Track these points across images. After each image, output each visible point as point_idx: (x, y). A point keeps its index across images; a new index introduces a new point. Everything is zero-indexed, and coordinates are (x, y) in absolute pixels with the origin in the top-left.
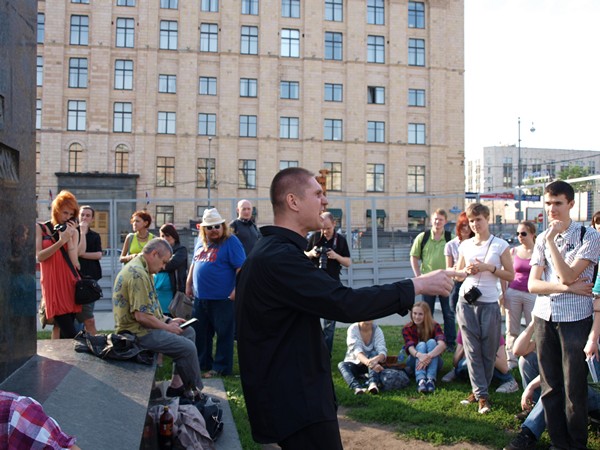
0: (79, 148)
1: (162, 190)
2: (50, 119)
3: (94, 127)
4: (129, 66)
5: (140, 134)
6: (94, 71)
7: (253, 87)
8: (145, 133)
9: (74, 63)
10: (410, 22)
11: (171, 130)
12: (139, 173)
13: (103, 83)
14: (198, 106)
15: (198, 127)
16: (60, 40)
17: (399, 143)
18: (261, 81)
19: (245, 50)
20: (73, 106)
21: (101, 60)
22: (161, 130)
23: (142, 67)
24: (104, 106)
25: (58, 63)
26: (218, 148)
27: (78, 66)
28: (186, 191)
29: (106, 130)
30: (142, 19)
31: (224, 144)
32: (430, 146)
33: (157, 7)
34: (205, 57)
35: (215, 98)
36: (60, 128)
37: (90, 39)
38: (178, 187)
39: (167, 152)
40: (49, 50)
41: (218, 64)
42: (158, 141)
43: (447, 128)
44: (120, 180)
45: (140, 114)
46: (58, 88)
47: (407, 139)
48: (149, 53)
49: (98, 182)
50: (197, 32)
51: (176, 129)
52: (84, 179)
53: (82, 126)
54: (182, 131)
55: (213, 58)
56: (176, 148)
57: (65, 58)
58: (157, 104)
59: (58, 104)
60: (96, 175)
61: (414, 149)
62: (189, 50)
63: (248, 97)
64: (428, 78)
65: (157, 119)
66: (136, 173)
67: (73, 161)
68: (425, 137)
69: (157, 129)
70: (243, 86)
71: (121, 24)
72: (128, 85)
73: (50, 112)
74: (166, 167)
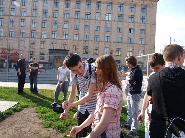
0: (55, 43)
2: (48, 36)
3: (58, 38)
4: (67, 23)
5: (69, 40)
6: (59, 24)
7: (99, 28)
8: (71, 40)
9: (54, 22)
10: (141, 11)
11: (77, 39)
12: (69, 50)
13: (61, 27)
14: (84, 33)
15: (84, 38)
16: (51, 16)
17: (137, 44)
18: (100, 27)
19: (97, 19)
20: (53, 33)
21: (61, 21)
22: (75, 39)
23: (71, 23)
24: (61, 33)
25: (50, 22)
26: (89, 44)
27: (55, 23)
28: (80, 54)
29: (61, 39)
30: (71, 11)
31: (90, 43)
32: (145, 45)
33: (75, 8)
34: (86, 20)
35: (88, 31)
36: (50, 38)
37: (58, 16)
39: (76, 44)
40: (48, 19)
41: (90, 22)
42: (74, 41)
43: (150, 40)
44: (64, 51)
45: (70, 35)
46: (50, 28)
47: (139, 43)
48: (72, 20)
49: (59, 51)
50: (84, 14)
51: (79, 39)
52: (56, 51)
53: (55, 38)
54: (80, 39)
55: (88, 21)
56: (78, 43)
57: (52, 21)
58: (74, 32)
59: (50, 32)
60: (58, 50)
61: (141, 45)
62: (82, 19)
63: (97, 31)
64: (146, 26)
65: (74, 36)
67: (53, 46)
68: (144, 42)
69: (74, 39)
70: (96, 28)
71: (66, 12)
72: (67, 28)
73: (48, 34)
74: (76, 48)
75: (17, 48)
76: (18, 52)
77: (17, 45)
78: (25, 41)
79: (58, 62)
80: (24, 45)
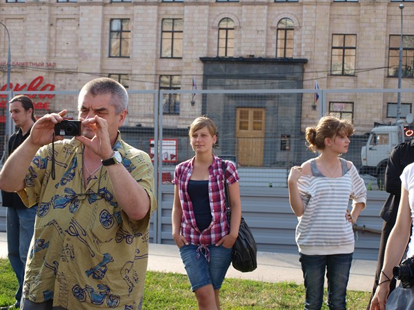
0: (230, 25)
1: (339, 79)
8: (317, 2)
12: (307, 57)
28: (370, 81)
38: (360, 75)
39: (346, 26)
42: (335, 12)
44: (282, 67)
49: (253, 69)
52: (236, 65)
56: (358, 21)
60: (251, 60)
66: (303, 56)
67: (222, 43)
74: (344, 48)
75: (44, 59)
76: (49, 79)
77: (43, 44)
78: (81, 19)
79: (250, 125)
80: (77, 43)
